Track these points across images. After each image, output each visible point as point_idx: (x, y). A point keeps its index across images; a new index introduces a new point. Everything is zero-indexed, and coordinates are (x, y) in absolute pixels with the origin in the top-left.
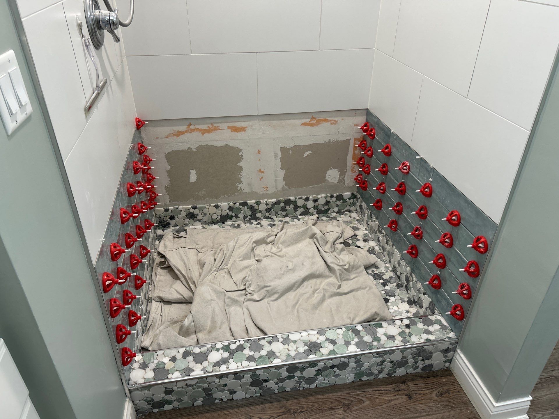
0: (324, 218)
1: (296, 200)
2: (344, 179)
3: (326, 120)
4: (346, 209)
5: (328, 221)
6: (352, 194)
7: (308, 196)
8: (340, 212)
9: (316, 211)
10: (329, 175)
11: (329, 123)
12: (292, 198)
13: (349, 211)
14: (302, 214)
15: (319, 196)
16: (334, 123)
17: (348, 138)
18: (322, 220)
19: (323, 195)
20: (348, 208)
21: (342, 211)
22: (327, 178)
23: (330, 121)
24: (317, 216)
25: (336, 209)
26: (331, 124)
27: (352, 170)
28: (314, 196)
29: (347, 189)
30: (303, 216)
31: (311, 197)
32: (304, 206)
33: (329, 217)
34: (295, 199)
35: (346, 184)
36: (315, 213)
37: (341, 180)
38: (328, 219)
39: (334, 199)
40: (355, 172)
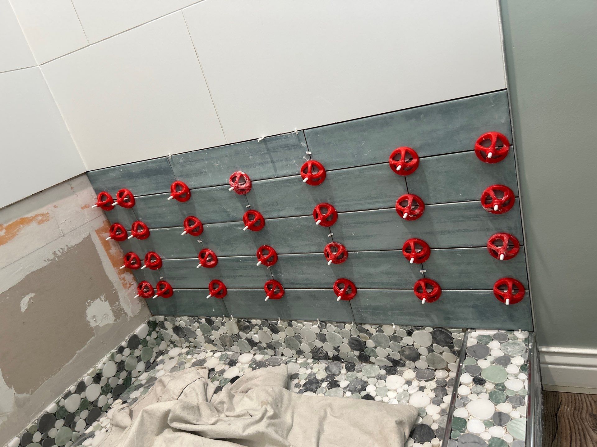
0: (134, 395)
1: (61, 404)
2: (121, 309)
3: (24, 221)
4: (154, 355)
5: (145, 392)
6: (149, 323)
7: (79, 380)
8: (150, 366)
9: (110, 395)
10: (94, 317)
11: (34, 224)
12: (51, 408)
13: (161, 353)
14: (88, 423)
15: (99, 366)
16: (44, 218)
17: (85, 235)
18: (135, 400)
19: (105, 359)
20: (156, 350)
21: (151, 361)
22: (93, 324)
23: (34, 218)
24: (119, 401)
25: (141, 366)
26: (40, 222)
27: (125, 285)
28: (89, 372)
29: (136, 320)
30: (95, 424)
31: (86, 378)
32: (85, 404)
33: (141, 385)
34: (58, 403)
35: (130, 314)
36: (110, 401)
37: (119, 313)
38: (141, 389)
39: (127, 351)
40: (130, 285)
